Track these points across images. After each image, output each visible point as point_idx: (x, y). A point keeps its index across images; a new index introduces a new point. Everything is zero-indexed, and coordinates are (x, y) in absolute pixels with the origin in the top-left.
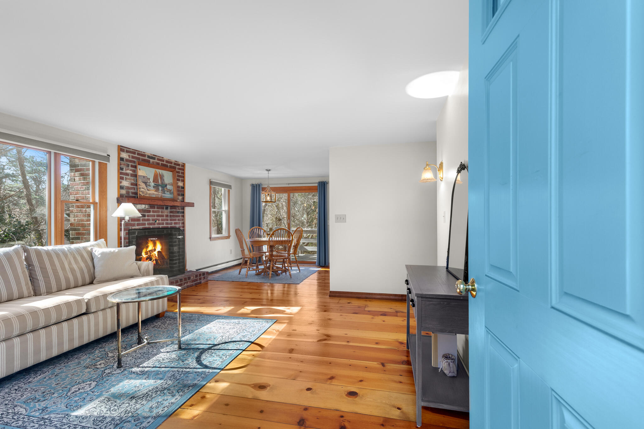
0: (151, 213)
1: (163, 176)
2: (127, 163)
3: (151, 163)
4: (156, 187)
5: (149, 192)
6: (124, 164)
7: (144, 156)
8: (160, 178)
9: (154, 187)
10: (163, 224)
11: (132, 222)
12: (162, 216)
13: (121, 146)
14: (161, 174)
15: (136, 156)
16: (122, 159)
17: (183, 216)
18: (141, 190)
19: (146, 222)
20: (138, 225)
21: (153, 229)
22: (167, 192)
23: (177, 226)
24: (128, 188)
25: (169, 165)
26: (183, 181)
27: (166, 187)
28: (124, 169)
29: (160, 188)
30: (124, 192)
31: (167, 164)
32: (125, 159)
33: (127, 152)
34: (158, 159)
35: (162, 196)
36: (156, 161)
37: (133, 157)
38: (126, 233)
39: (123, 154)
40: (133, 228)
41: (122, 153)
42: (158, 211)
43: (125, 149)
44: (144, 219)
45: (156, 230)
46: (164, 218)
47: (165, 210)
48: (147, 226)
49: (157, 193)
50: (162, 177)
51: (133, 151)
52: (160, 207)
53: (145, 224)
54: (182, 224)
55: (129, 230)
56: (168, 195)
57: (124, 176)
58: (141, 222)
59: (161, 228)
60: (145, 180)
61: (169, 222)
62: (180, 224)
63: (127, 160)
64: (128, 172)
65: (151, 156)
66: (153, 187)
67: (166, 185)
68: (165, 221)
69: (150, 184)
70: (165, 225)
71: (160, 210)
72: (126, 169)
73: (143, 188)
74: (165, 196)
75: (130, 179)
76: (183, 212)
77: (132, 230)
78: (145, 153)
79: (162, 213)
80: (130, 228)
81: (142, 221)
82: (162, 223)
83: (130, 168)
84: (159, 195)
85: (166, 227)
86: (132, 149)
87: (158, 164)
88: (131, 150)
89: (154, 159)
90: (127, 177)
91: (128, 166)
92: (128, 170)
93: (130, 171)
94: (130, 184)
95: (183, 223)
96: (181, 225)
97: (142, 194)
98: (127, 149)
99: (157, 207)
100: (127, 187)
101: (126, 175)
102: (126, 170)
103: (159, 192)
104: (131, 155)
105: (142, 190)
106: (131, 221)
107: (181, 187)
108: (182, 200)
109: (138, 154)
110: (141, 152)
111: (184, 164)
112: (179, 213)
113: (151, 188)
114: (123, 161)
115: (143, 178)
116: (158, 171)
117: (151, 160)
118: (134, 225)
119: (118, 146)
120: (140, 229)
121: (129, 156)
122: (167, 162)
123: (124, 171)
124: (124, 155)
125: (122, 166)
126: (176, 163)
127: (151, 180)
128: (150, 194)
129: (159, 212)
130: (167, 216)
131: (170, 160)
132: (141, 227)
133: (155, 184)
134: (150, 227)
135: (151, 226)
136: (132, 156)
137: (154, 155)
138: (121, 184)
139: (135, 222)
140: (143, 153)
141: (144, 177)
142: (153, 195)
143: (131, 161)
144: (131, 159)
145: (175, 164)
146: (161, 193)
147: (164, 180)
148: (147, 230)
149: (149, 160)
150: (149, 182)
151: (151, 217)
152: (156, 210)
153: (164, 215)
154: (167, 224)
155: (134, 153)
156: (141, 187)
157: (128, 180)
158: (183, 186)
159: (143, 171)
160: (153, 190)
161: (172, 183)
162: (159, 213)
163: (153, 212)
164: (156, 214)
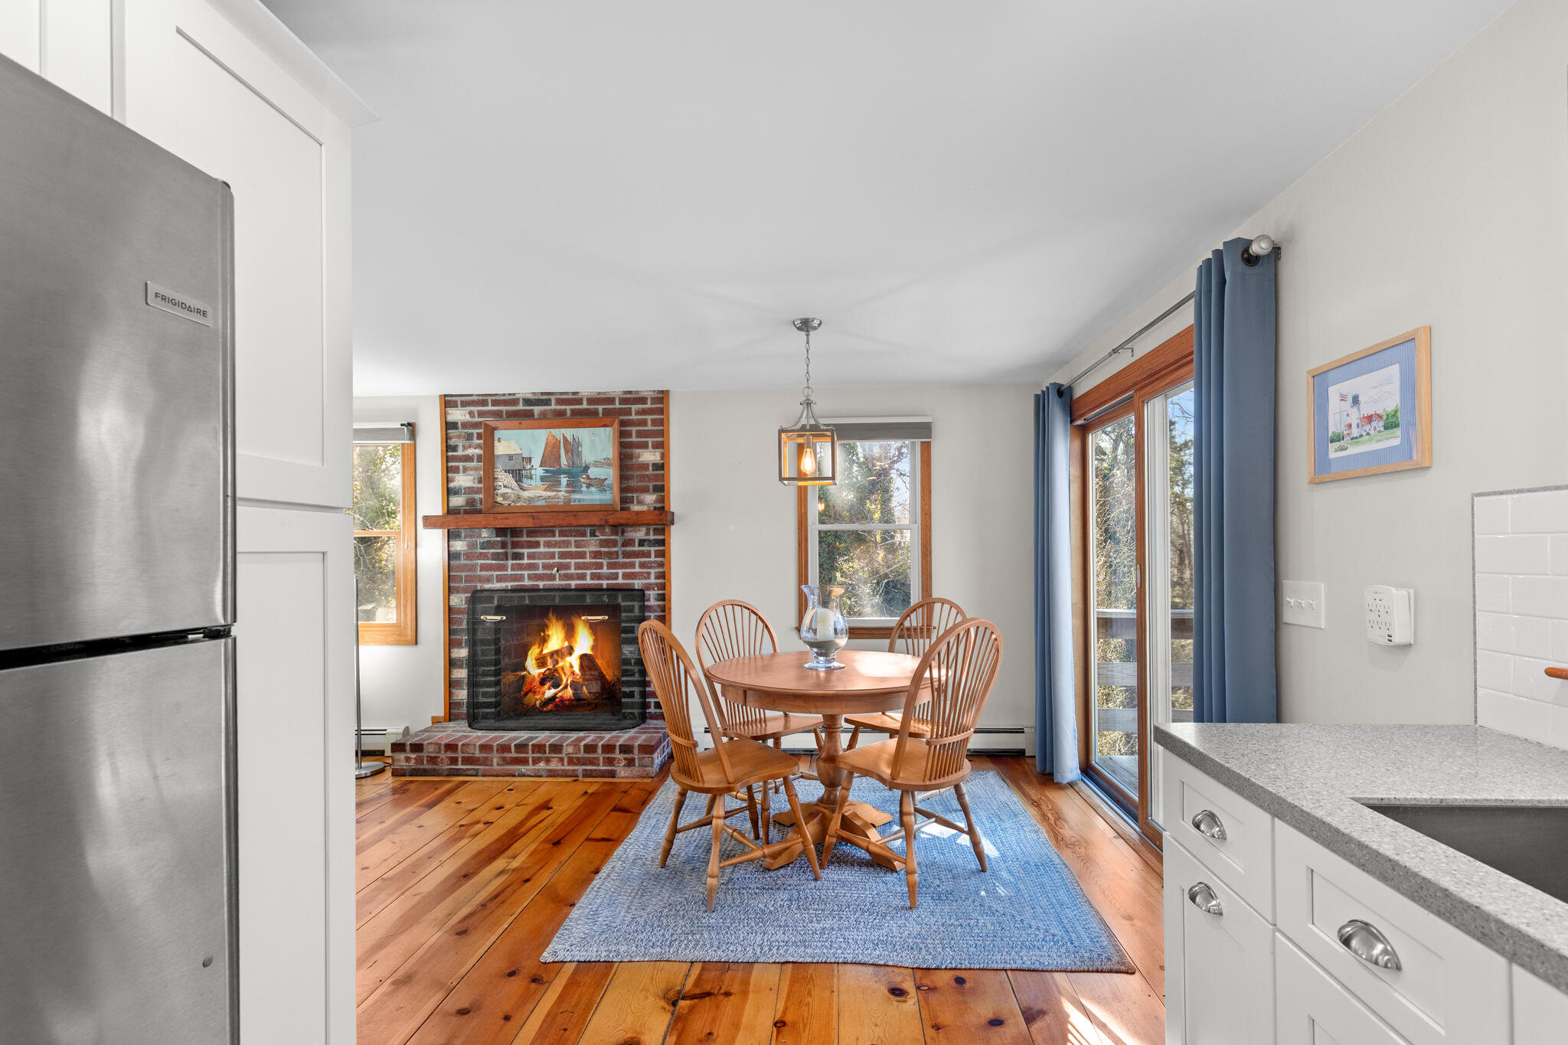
0: (542, 549)
1: (579, 444)
2: (466, 431)
3: (536, 417)
4: (551, 480)
5: (526, 494)
6: (459, 437)
7: (515, 402)
8: (566, 452)
9: (543, 479)
10: (583, 577)
11: (483, 573)
12: (582, 555)
13: (445, 396)
14: (570, 438)
15: (490, 408)
16: (449, 426)
17: (661, 554)
18: (500, 492)
19: (526, 573)
20: (500, 579)
21: (545, 590)
22: (588, 487)
23: (638, 584)
24: (470, 490)
25: (600, 408)
26: (662, 446)
27: (587, 472)
28: (460, 448)
29: (564, 480)
30: (457, 501)
31: (592, 407)
32: (459, 424)
33: (464, 404)
34: (559, 402)
35: (568, 501)
36: (553, 407)
37: (481, 414)
38: (466, 597)
39: (454, 412)
40: (487, 586)
41: (449, 410)
42: (563, 541)
43: (459, 399)
44: (519, 564)
45: (557, 594)
46: (588, 560)
47: (588, 538)
48: (527, 583)
49: (552, 494)
50: (573, 448)
51: (481, 398)
52: (571, 531)
53: (521, 578)
54: (656, 578)
55: (475, 592)
56: (591, 496)
57: (461, 464)
58: (510, 572)
59: (576, 590)
60: (511, 465)
61: (605, 570)
62: (649, 578)
63: (465, 425)
64: (470, 452)
65: (536, 397)
66: (538, 479)
67: (586, 468)
68: (588, 569)
69: (533, 472)
70: (589, 581)
71: (573, 539)
72: (463, 446)
73: (505, 487)
74: (583, 500)
75: (476, 469)
76: (662, 543)
77: (482, 591)
78: (514, 394)
79: (577, 547)
80: (479, 588)
81: (512, 569)
82: (577, 574)
83: (476, 441)
84: (558, 498)
85: (530, 587)
86: (477, 395)
87: (561, 414)
88: (475, 398)
89: (547, 402)
90: (467, 464)
91: (469, 437)
92: (470, 447)
93: (475, 448)
94: (476, 481)
95: (662, 575)
96: (652, 580)
97: (503, 503)
98: (463, 399)
99: (559, 531)
100: (469, 488)
101: (464, 461)
102: (465, 448)
103: (560, 491)
104: (475, 409)
105: (503, 490)
106: (480, 571)
107: (654, 465)
108: (658, 505)
109: (495, 403)
110: (504, 395)
111: (662, 392)
112: (645, 544)
113: (533, 483)
114: (457, 428)
115: (507, 460)
116: (559, 433)
117: (537, 409)
118: (489, 580)
119: (440, 396)
120: (506, 591)
121: (471, 414)
122: (592, 401)
123: (460, 453)
124: (458, 415)
125: (452, 442)
126: (629, 396)
127: (536, 462)
128: (530, 499)
129: (567, 544)
130: (596, 555)
131: (604, 393)
132: (509, 585)
133: (547, 471)
134: (538, 585)
135: (541, 584)
136: (478, 411)
137: (542, 394)
138: (451, 485)
139: (492, 573)
140: (511, 397)
141: (511, 457)
142: (538, 500)
143: (476, 425)
144: (477, 419)
145: (623, 401)
146: (567, 492)
147: (579, 454)
148: (527, 594)
149: (532, 410)
150: (529, 467)
151: (540, 559)
152: (557, 538)
153: (585, 552)
154: (599, 577)
155: (484, 403)
156: (500, 483)
157: (471, 473)
158: (662, 461)
159: (510, 442)
160: (536, 488)
161: (608, 459)
162: (567, 547)
163: (548, 545)
164: (556, 550)
